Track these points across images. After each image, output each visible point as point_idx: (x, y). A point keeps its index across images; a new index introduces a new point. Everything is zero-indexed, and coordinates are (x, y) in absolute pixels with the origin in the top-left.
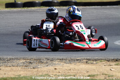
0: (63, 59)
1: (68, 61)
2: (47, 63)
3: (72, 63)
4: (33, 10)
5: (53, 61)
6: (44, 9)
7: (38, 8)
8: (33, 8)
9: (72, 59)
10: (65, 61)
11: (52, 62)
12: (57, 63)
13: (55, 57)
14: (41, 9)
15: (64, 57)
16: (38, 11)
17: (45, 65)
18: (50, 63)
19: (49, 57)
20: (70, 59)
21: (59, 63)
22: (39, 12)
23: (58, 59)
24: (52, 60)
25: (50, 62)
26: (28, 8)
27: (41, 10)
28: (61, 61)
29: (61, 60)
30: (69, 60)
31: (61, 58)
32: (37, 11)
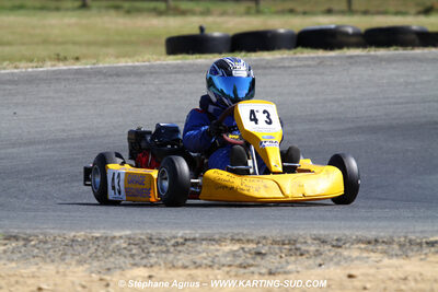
0: (376, 241)
1: (396, 247)
2: (318, 253)
3: (410, 254)
4: (268, 62)
5: (340, 247)
6: (307, 59)
7: (285, 56)
8: (266, 56)
9: (411, 242)
10: (385, 247)
11: (340, 250)
12: (355, 254)
13: (347, 233)
14: (297, 59)
15: (382, 234)
16: (287, 65)
17: (311, 262)
18: (332, 254)
19: (327, 232)
20: (402, 239)
21: (365, 255)
22: (289, 67)
23: (359, 241)
24: (338, 244)
25: (330, 250)
26: (249, 54)
27: (295, 63)
28: (370, 247)
29: (369, 243)
30: (401, 246)
31: (371, 235)
32: (281, 65)
